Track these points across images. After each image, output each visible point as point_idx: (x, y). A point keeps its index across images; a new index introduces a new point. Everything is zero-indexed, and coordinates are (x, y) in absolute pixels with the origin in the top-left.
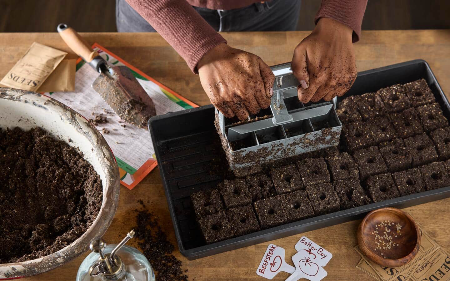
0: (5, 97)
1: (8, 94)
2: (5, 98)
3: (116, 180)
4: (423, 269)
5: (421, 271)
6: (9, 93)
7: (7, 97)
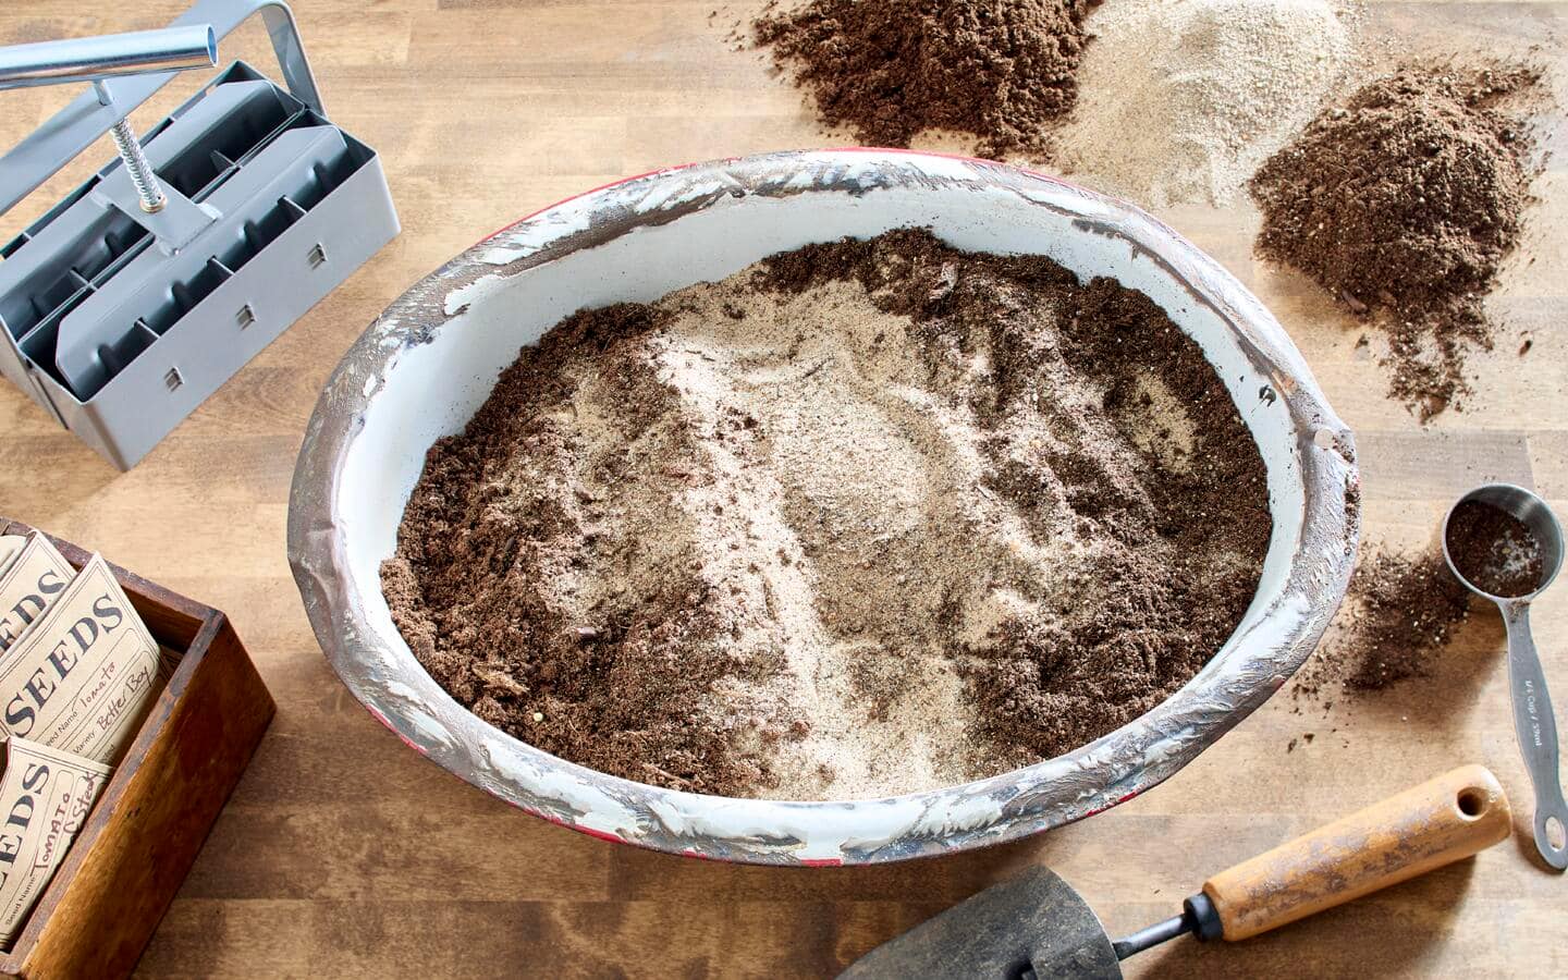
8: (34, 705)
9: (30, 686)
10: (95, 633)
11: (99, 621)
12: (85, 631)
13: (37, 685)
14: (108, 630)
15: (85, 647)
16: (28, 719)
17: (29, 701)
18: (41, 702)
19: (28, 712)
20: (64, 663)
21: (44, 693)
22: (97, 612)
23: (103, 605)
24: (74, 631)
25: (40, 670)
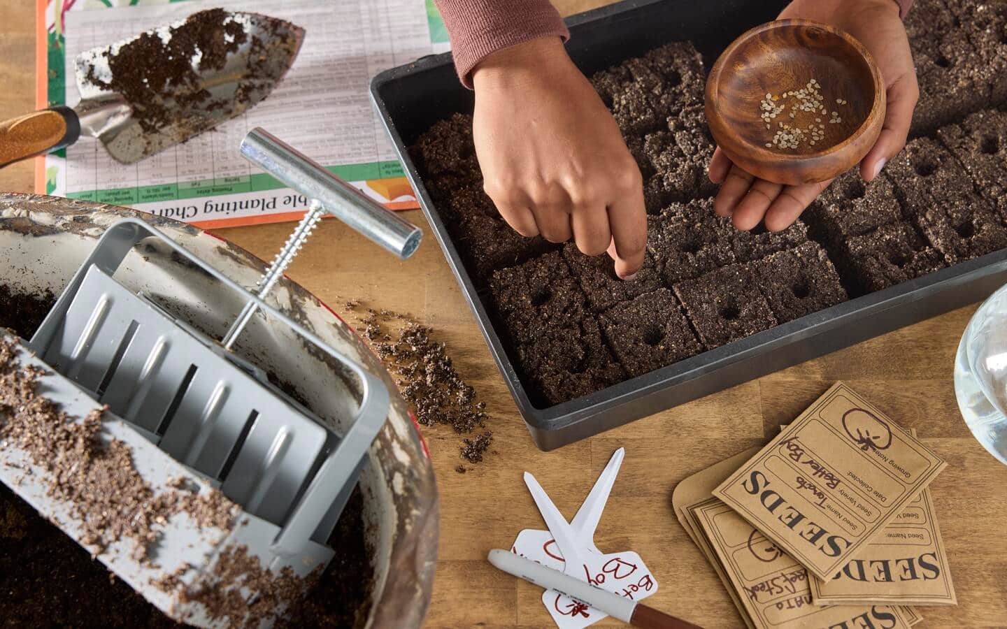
0: (87, 231)
1: (95, 221)
2: (87, 235)
3: (427, 516)
4: (799, 606)
5: (791, 607)
6: (100, 217)
7: (92, 231)
8: (825, 537)
9: (813, 541)
10: (772, 492)
11: (762, 490)
12: (770, 500)
13: (811, 536)
14: (767, 483)
15: (781, 501)
16: (836, 540)
17: (823, 541)
18: (822, 532)
19: (831, 541)
20: (794, 517)
21: (816, 530)
22: (755, 491)
23: (750, 487)
24: (771, 509)
25: (801, 534)
